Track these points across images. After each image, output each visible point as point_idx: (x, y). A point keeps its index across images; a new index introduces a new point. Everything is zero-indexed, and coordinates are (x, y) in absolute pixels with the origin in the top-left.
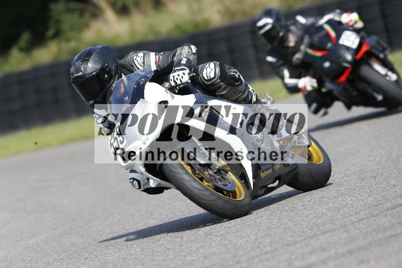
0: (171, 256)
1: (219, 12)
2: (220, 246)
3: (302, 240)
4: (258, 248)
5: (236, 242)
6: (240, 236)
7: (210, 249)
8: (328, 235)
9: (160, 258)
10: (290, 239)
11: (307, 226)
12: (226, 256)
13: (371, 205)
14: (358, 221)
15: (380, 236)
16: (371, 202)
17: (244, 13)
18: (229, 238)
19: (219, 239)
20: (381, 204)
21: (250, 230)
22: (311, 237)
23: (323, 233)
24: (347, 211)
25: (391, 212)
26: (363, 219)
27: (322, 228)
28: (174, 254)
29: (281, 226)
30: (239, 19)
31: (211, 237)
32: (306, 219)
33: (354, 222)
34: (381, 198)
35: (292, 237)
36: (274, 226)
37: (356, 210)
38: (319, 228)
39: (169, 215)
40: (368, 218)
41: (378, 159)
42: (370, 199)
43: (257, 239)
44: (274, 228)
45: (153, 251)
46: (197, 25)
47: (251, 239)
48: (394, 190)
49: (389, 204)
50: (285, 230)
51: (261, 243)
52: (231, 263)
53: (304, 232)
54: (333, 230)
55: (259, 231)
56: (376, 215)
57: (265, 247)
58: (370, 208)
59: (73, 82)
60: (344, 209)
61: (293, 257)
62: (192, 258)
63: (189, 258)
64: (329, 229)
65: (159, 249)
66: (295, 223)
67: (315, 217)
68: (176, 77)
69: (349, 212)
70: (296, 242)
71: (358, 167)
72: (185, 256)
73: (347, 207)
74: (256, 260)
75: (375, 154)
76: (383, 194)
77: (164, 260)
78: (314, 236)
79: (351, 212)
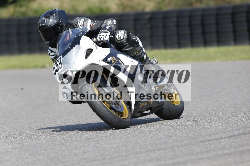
0: (64, 148)
1: (117, 4)
2: (94, 147)
3: (145, 152)
4: (118, 152)
5: (104, 146)
6: (107, 143)
7: (88, 148)
8: (161, 152)
9: (56, 149)
10: (138, 150)
11: (150, 144)
12: (97, 154)
13: (191, 137)
14: (182, 146)
15: (194, 157)
16: (191, 136)
17: (132, 7)
18: (101, 143)
19: (94, 143)
20: (197, 138)
21: (114, 140)
22: (151, 151)
23: (159, 150)
24: (175, 139)
25: (202, 144)
26: (184, 145)
27: (158, 147)
28: (66, 147)
29: (134, 141)
30: (128, 10)
31: (90, 141)
32: (149, 139)
33: (179, 146)
34: (197, 134)
35: (139, 149)
36: (130, 141)
37: (181, 139)
38: (157, 146)
39: (66, 123)
40: (188, 145)
41: (199, 110)
42: (191, 134)
43: (118, 147)
44: (129, 142)
45: (53, 144)
46: (101, 10)
47: (114, 146)
48: (206, 131)
49: (202, 139)
50: (136, 144)
51: (120, 149)
52: (100, 159)
53: (147, 147)
54: (165, 149)
55: (119, 142)
56: (193, 144)
57: (122, 152)
58: (190, 139)
59: (39, 29)
60: (174, 137)
61: (138, 161)
62: (76, 152)
63: (74, 151)
64: (163, 148)
65: (57, 143)
66: (143, 141)
67: (155, 139)
68: (102, 36)
69: (177, 140)
70: (141, 152)
71: (186, 113)
72: (72, 150)
73: (176, 136)
74: (115, 159)
75: (198, 107)
76: (199, 132)
77: (59, 150)
78: (153, 150)
79: (178, 139)
